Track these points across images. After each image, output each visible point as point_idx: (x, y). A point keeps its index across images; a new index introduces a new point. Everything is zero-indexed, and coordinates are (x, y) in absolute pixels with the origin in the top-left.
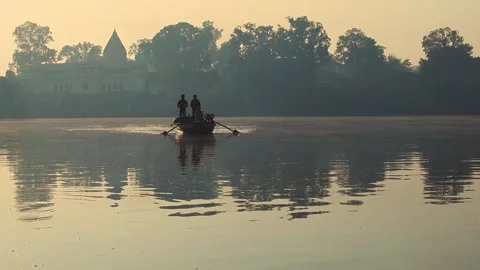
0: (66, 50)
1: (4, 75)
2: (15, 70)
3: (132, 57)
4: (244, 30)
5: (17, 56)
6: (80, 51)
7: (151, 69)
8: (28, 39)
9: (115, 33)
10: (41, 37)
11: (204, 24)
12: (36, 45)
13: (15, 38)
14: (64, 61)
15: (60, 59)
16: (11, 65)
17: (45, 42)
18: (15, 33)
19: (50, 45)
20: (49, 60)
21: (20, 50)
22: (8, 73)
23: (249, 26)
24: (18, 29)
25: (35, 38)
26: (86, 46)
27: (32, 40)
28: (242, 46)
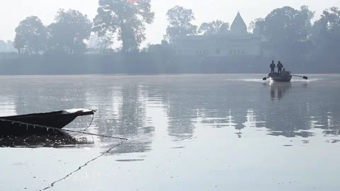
0: (204, 25)
1: (160, 43)
2: (168, 40)
3: (251, 31)
4: (330, 12)
5: (169, 30)
6: (214, 27)
7: (264, 40)
8: (177, 18)
9: (238, 14)
10: (186, 17)
11: (302, 8)
12: (183, 22)
13: (167, 17)
14: (202, 34)
15: (199, 32)
16: (165, 36)
17: (189, 20)
18: (168, 14)
19: (193, 22)
20: (192, 32)
21: (171, 26)
22: (163, 42)
23: (334, 9)
24: (170, 10)
25: (182, 17)
26: (218, 23)
27: (179, 19)
28: (329, 23)
